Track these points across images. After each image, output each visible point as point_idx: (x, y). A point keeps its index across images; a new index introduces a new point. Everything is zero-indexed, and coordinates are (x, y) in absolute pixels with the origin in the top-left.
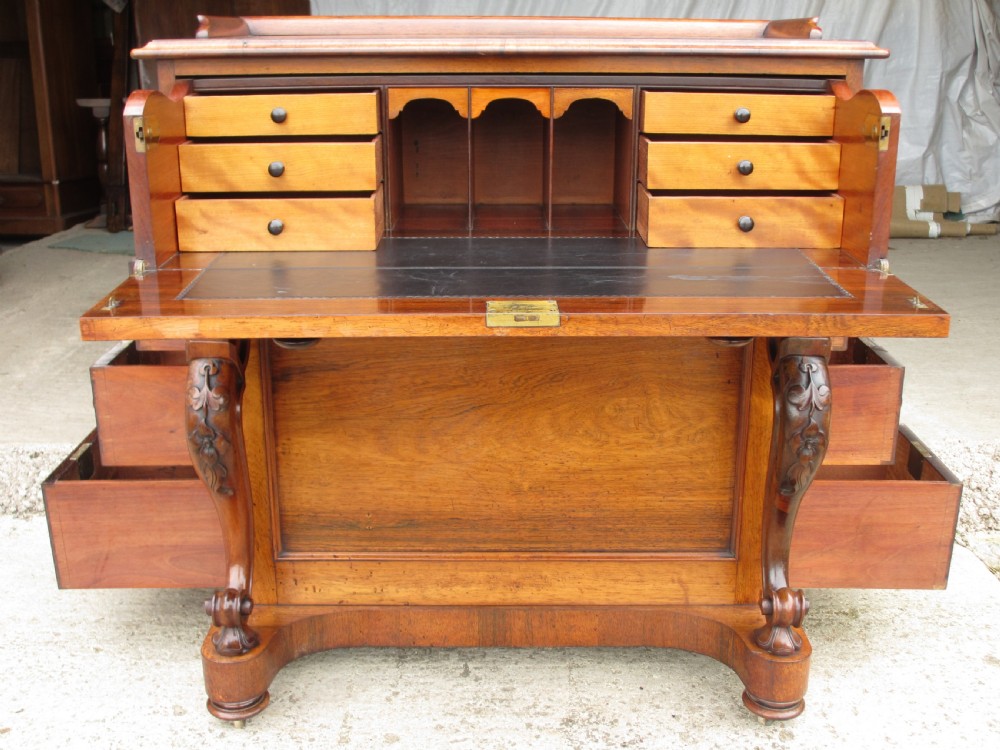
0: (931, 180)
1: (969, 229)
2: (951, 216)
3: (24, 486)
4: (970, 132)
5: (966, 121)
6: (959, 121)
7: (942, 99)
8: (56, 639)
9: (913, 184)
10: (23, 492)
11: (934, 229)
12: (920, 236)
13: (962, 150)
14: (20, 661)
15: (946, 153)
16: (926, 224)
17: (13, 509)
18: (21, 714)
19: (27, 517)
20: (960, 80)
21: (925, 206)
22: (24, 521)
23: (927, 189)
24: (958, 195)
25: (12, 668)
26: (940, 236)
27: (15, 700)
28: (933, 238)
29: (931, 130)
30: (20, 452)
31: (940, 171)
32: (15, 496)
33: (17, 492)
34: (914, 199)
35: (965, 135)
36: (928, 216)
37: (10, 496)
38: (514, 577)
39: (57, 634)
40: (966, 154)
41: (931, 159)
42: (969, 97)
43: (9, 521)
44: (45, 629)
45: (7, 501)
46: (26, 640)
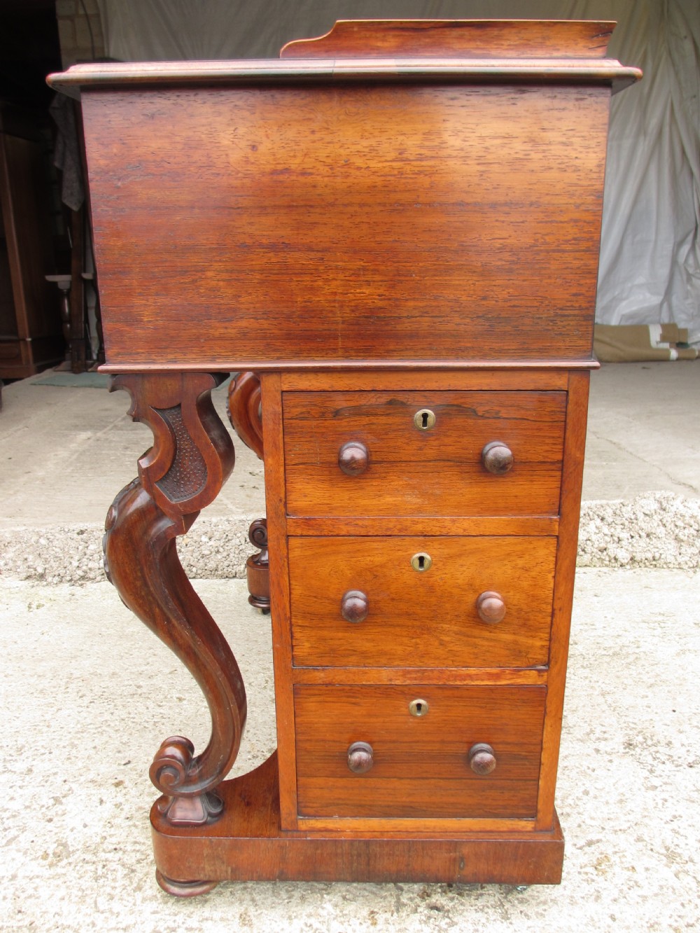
0: (666, 320)
1: (697, 353)
2: (681, 345)
3: (77, 558)
4: (692, 285)
5: (689, 277)
6: (685, 277)
7: (674, 262)
8: (139, 691)
9: (653, 323)
10: (75, 564)
11: (674, 354)
12: (663, 359)
13: (687, 298)
14: (112, 714)
15: (675, 300)
16: (668, 351)
17: (68, 578)
18: (129, 766)
19: (82, 585)
20: (686, 248)
21: (664, 339)
22: (79, 588)
23: (664, 327)
24: (685, 331)
25: (106, 721)
26: (678, 359)
27: (119, 752)
28: (673, 361)
29: (666, 284)
30: (66, 530)
31: (671, 315)
32: (69, 567)
33: (71, 563)
34: (655, 334)
35: (689, 288)
36: (666, 345)
37: (65, 568)
39: (139, 687)
40: (690, 301)
41: (665, 305)
42: (691, 261)
43: (66, 588)
44: (126, 683)
45: (62, 572)
46: (112, 694)
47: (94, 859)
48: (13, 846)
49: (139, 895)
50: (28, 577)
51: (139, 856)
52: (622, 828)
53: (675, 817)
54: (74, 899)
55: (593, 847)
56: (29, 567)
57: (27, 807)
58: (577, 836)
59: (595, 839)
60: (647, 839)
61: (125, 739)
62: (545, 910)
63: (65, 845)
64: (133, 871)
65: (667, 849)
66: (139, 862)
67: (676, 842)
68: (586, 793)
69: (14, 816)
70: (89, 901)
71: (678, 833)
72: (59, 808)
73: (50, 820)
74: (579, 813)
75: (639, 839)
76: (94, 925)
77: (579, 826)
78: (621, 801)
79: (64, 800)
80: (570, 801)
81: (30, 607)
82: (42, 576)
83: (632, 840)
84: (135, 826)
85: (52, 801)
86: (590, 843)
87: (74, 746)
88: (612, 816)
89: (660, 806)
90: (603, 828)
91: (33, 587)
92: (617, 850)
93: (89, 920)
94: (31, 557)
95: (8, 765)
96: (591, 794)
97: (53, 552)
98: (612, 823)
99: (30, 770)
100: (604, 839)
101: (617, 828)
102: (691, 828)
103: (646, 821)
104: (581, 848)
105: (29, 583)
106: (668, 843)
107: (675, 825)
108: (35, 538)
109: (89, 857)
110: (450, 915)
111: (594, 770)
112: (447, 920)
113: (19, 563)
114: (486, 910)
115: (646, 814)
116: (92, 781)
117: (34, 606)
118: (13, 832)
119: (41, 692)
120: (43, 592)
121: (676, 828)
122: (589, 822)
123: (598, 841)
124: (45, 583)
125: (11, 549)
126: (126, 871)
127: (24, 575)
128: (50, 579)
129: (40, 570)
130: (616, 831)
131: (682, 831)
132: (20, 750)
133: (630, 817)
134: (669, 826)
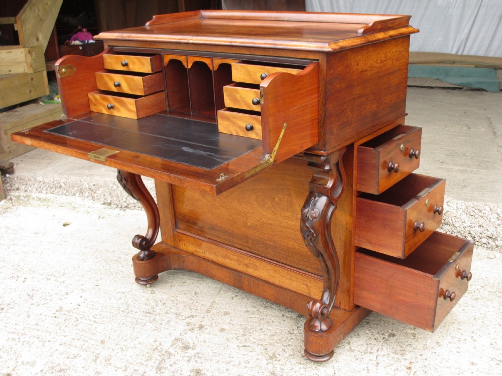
3: (125, 197)
10: (124, 200)
14: (104, 267)
17: (120, 206)
19: (124, 210)
25: (100, 269)
27: (97, 281)
33: (122, 199)
37: (119, 201)
38: (247, 262)
39: (120, 258)
43: (118, 210)
44: (116, 255)
45: (118, 203)
46: (108, 259)
47: (68, 314)
48: (45, 305)
49: (75, 327)
50: (104, 204)
51: (82, 316)
52: (263, 344)
54: (55, 324)
55: (244, 348)
56: (105, 199)
57: (56, 294)
58: (241, 343)
60: (269, 349)
61: (102, 277)
62: (205, 362)
63: (61, 308)
64: (78, 320)
65: (274, 355)
66: (81, 318)
67: (280, 353)
68: (261, 329)
69: (51, 296)
70: (59, 326)
72: (67, 296)
73: (61, 300)
74: (250, 335)
75: (265, 349)
76: (57, 333)
77: (246, 340)
78: (273, 335)
79: (69, 294)
80: (251, 331)
81: (99, 218)
82: (110, 204)
83: (262, 349)
84: (87, 307)
85: (65, 294)
86: (244, 346)
87: (83, 276)
88: (263, 339)
90: (255, 343)
91: (104, 208)
92: (253, 350)
93: (55, 331)
94: (106, 194)
95: (57, 279)
97: (116, 193)
98: (260, 342)
99: (64, 282)
101: (261, 344)
104: (239, 347)
105: (104, 206)
106: (276, 353)
107: (285, 348)
108: (111, 185)
109: (67, 313)
110: (171, 356)
113: (102, 196)
114: (184, 357)
116: (82, 290)
117: (101, 217)
118: (48, 301)
119: (83, 254)
120: (108, 211)
122: (251, 339)
124: (110, 207)
125: (101, 189)
126: (76, 320)
127: (103, 202)
128: (112, 205)
129: (109, 201)
132: (64, 274)
133: (270, 341)
134: (283, 348)
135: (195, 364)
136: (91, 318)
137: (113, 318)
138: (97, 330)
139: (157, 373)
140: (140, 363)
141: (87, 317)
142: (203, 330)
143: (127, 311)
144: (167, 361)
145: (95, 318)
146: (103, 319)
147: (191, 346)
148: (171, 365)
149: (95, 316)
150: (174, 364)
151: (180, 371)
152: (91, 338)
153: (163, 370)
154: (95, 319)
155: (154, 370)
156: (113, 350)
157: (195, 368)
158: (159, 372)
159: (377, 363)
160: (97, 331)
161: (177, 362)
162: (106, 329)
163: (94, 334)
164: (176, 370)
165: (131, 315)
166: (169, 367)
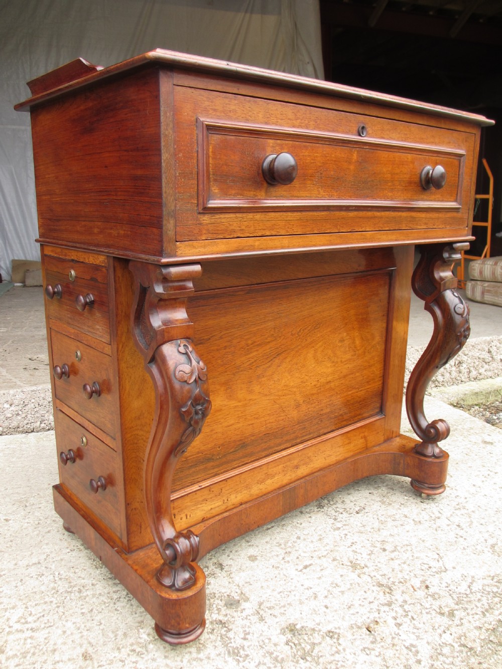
52: (324, 555)
53: (353, 543)
55: (308, 569)
58: (297, 564)
59: (308, 564)
60: (338, 558)
62: (285, 611)
65: (351, 562)
67: (356, 557)
68: (299, 538)
71: (356, 552)
74: (296, 550)
75: (334, 560)
77: (298, 558)
78: (320, 539)
80: (290, 544)
83: (330, 561)
86: (306, 567)
88: (316, 549)
89: (343, 538)
90: (312, 557)
92: (322, 568)
96: (302, 538)
98: (317, 553)
100: (314, 563)
101: (320, 555)
102: (363, 548)
103: (337, 548)
104: (301, 571)
106: (351, 559)
107: (354, 548)
110: (227, 626)
111: (301, 524)
112: (225, 629)
114: (249, 617)
115: (336, 544)
121: (355, 549)
122: (303, 554)
123: (310, 565)
130: (320, 558)
131: (358, 551)
133: (327, 548)
134: (350, 549)
135: (277, 620)
136: (18, 626)
137: (61, 610)
138: (52, 642)
139: (238, 661)
140: (194, 660)
141: (7, 629)
142: (226, 568)
143: (76, 589)
144: (231, 634)
145: (26, 622)
146: (45, 619)
147: (237, 598)
148: (245, 639)
149: (23, 621)
150: (246, 634)
151: (267, 641)
152: (57, 659)
153: (242, 652)
154: (29, 626)
155: (230, 659)
156: (122, 661)
157: (284, 625)
158: (241, 659)
159: (458, 526)
160: (55, 644)
161: (247, 630)
162: (68, 632)
163: (55, 650)
164: (261, 643)
165: (89, 593)
166: (246, 643)
